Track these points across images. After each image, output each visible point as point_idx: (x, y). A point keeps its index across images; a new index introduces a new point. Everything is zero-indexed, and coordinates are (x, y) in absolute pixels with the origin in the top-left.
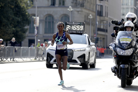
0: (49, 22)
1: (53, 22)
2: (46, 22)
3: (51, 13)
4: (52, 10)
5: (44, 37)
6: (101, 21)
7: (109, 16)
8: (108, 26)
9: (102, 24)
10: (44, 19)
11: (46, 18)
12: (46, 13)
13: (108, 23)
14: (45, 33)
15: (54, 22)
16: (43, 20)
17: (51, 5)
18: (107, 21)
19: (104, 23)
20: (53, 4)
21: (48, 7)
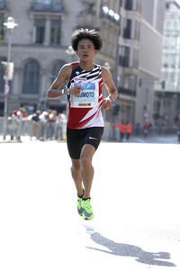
0: (32, 74)
1: (38, 73)
2: (25, 73)
3: (36, 57)
4: (36, 52)
5: (20, 99)
6: (126, 76)
7: (140, 68)
8: (138, 85)
9: (127, 80)
10: (23, 67)
11: (26, 66)
12: (26, 57)
13: (138, 80)
14: (24, 91)
15: (41, 72)
16: (20, 69)
17: (36, 42)
18: (136, 77)
19: (129, 79)
20: (40, 41)
21: (31, 45)
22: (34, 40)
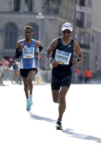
0: (11, 34)
1: (16, 34)
2: (6, 33)
3: (14, 21)
4: (14, 18)
5: (3, 53)
6: (82, 34)
7: (92, 28)
8: (91, 41)
9: (82, 37)
10: (4, 29)
11: (7, 28)
12: (7, 21)
13: (91, 37)
14: (6, 47)
15: (18, 33)
16: (2, 31)
17: (14, 10)
18: (89, 35)
19: (85, 36)
20: (17, 9)
21: (11, 12)
22: (13, 8)
